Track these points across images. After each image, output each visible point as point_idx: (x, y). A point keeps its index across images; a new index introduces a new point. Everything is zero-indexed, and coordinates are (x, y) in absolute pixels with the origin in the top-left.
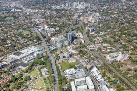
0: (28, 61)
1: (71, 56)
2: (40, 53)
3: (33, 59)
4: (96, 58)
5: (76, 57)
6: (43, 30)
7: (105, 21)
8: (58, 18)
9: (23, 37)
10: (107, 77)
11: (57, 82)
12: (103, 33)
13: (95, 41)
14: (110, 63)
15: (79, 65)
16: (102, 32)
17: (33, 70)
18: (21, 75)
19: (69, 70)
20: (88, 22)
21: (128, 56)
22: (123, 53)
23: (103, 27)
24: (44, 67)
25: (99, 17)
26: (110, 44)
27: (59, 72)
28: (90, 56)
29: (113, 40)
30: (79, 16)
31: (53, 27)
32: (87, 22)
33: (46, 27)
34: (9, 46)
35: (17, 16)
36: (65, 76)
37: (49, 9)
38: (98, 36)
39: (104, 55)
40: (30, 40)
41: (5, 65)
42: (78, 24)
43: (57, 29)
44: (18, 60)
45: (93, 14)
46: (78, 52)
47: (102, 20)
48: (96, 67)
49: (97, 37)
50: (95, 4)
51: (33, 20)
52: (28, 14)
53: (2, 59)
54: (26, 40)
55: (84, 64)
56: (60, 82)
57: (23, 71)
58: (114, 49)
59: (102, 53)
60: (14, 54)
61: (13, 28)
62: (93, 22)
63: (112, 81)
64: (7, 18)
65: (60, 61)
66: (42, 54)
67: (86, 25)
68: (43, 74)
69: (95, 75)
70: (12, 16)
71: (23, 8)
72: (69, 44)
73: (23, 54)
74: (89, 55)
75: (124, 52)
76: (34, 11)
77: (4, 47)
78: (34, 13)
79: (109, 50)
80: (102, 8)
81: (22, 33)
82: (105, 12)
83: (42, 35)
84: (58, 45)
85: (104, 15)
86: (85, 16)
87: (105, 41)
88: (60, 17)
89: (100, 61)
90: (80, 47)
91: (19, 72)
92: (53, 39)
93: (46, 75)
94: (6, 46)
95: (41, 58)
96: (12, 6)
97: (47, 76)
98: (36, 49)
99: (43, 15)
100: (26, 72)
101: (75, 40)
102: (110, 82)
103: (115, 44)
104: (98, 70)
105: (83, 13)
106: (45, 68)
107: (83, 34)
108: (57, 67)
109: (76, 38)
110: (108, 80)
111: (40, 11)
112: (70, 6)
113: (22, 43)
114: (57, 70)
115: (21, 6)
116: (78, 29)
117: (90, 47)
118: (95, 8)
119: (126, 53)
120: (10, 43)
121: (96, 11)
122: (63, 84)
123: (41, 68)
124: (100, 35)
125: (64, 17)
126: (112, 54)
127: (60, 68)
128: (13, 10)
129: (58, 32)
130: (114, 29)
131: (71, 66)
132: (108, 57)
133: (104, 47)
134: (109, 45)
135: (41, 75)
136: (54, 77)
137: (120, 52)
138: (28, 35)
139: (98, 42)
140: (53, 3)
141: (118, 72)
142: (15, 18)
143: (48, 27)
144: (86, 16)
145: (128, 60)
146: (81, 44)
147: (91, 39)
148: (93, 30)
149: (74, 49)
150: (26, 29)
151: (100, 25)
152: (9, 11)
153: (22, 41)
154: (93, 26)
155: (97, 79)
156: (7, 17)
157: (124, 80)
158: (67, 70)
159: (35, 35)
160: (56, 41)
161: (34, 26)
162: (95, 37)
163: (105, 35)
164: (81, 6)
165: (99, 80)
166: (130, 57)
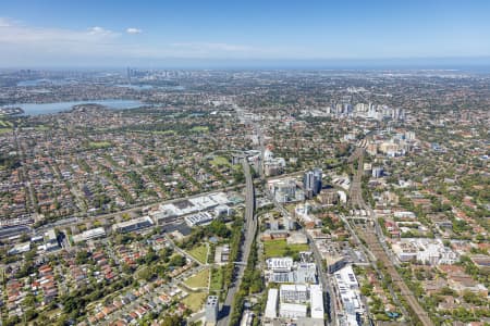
0: (197, 224)
1: (298, 226)
2: (228, 208)
3: (209, 220)
4: (364, 243)
5: (310, 232)
6: (259, 159)
7: (427, 155)
8: (306, 136)
9: (209, 170)
10: (373, 298)
11: (239, 282)
12: (406, 184)
13: (377, 200)
14: (397, 262)
15: (309, 253)
16: (406, 180)
17: (199, 245)
18: (169, 252)
19: (278, 260)
20: (379, 152)
21: (462, 253)
22: (447, 245)
23: (415, 169)
24: (225, 242)
25: (413, 142)
26: (416, 214)
27: (253, 261)
28: (347, 236)
29: (428, 204)
30: (360, 137)
31: (284, 155)
32: (374, 153)
33: (267, 153)
34: (172, 186)
35: (218, 125)
36: (266, 272)
37: (293, 115)
38: (392, 190)
39: (387, 239)
40: (220, 178)
41: (147, 224)
42: (350, 154)
43: (293, 160)
44: (176, 217)
45: (399, 135)
46: (317, 221)
47: (420, 150)
48: (353, 266)
49: (387, 193)
50: (415, 111)
51: (247, 136)
52: (242, 123)
53: (146, 211)
54: (213, 178)
55: (325, 254)
56: (246, 284)
57: (176, 244)
58: (424, 228)
59: (385, 234)
60: (175, 204)
61: (197, 150)
62: (391, 153)
63: (383, 313)
64: (195, 129)
65: (266, 234)
66: (234, 213)
67: (369, 159)
68: (218, 257)
69: (340, 285)
70: (208, 125)
71: (239, 110)
72: (307, 198)
73: (192, 205)
74: (346, 232)
75: (452, 242)
76: (257, 118)
77: (162, 186)
78: (254, 121)
79: (405, 230)
80: (432, 123)
81: (210, 162)
82: (437, 131)
83: (252, 170)
84: (279, 198)
85: (430, 138)
86: (374, 137)
87: (404, 205)
88: (309, 136)
89: (370, 252)
90: (331, 209)
91: (167, 245)
92: (271, 182)
93: (222, 261)
94: (167, 184)
95: (229, 221)
96: (217, 103)
97: (224, 264)
98: (225, 200)
99: (273, 128)
100: (183, 247)
101: (322, 192)
102: (376, 313)
103: (433, 217)
104: (356, 274)
105: (373, 129)
106: (227, 245)
107: (352, 179)
108: (255, 249)
109: (329, 187)
110: (371, 307)
111: (271, 118)
112: (346, 111)
113: (200, 182)
114: (251, 254)
115: (235, 106)
116: (343, 168)
117: (358, 213)
118: (410, 120)
119: (458, 244)
120: (177, 180)
121: (410, 129)
122: (251, 290)
123: (219, 244)
124: (396, 187)
125: (320, 136)
126: (413, 240)
127: (260, 252)
128: (214, 113)
129: (292, 168)
130: (443, 177)
131: (288, 253)
132: (397, 247)
133: (396, 219)
134: (413, 217)
135: (211, 259)
136: (237, 269)
137: (439, 240)
138: (221, 167)
139: (385, 205)
140: (309, 103)
141: (410, 292)
142: (212, 129)
143: (271, 153)
144: (379, 138)
145: (457, 264)
146: (335, 203)
147: (368, 193)
148: (382, 174)
149: (314, 213)
150: (222, 153)
151: (408, 164)
152: (205, 114)
153: (202, 179)
154: (389, 163)
155: (343, 296)
156: (197, 125)
157: (421, 318)
158: (273, 260)
159: (235, 167)
160: (276, 188)
161: (243, 149)
162: (381, 191)
163: (410, 190)
164: (373, 114)
165: (347, 300)
166: (467, 259)
